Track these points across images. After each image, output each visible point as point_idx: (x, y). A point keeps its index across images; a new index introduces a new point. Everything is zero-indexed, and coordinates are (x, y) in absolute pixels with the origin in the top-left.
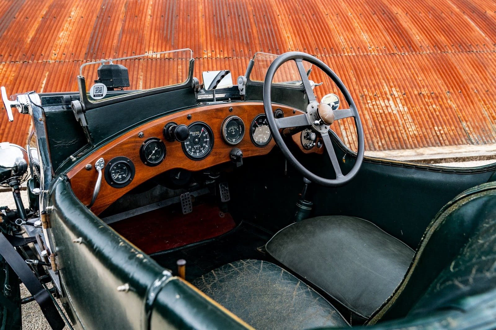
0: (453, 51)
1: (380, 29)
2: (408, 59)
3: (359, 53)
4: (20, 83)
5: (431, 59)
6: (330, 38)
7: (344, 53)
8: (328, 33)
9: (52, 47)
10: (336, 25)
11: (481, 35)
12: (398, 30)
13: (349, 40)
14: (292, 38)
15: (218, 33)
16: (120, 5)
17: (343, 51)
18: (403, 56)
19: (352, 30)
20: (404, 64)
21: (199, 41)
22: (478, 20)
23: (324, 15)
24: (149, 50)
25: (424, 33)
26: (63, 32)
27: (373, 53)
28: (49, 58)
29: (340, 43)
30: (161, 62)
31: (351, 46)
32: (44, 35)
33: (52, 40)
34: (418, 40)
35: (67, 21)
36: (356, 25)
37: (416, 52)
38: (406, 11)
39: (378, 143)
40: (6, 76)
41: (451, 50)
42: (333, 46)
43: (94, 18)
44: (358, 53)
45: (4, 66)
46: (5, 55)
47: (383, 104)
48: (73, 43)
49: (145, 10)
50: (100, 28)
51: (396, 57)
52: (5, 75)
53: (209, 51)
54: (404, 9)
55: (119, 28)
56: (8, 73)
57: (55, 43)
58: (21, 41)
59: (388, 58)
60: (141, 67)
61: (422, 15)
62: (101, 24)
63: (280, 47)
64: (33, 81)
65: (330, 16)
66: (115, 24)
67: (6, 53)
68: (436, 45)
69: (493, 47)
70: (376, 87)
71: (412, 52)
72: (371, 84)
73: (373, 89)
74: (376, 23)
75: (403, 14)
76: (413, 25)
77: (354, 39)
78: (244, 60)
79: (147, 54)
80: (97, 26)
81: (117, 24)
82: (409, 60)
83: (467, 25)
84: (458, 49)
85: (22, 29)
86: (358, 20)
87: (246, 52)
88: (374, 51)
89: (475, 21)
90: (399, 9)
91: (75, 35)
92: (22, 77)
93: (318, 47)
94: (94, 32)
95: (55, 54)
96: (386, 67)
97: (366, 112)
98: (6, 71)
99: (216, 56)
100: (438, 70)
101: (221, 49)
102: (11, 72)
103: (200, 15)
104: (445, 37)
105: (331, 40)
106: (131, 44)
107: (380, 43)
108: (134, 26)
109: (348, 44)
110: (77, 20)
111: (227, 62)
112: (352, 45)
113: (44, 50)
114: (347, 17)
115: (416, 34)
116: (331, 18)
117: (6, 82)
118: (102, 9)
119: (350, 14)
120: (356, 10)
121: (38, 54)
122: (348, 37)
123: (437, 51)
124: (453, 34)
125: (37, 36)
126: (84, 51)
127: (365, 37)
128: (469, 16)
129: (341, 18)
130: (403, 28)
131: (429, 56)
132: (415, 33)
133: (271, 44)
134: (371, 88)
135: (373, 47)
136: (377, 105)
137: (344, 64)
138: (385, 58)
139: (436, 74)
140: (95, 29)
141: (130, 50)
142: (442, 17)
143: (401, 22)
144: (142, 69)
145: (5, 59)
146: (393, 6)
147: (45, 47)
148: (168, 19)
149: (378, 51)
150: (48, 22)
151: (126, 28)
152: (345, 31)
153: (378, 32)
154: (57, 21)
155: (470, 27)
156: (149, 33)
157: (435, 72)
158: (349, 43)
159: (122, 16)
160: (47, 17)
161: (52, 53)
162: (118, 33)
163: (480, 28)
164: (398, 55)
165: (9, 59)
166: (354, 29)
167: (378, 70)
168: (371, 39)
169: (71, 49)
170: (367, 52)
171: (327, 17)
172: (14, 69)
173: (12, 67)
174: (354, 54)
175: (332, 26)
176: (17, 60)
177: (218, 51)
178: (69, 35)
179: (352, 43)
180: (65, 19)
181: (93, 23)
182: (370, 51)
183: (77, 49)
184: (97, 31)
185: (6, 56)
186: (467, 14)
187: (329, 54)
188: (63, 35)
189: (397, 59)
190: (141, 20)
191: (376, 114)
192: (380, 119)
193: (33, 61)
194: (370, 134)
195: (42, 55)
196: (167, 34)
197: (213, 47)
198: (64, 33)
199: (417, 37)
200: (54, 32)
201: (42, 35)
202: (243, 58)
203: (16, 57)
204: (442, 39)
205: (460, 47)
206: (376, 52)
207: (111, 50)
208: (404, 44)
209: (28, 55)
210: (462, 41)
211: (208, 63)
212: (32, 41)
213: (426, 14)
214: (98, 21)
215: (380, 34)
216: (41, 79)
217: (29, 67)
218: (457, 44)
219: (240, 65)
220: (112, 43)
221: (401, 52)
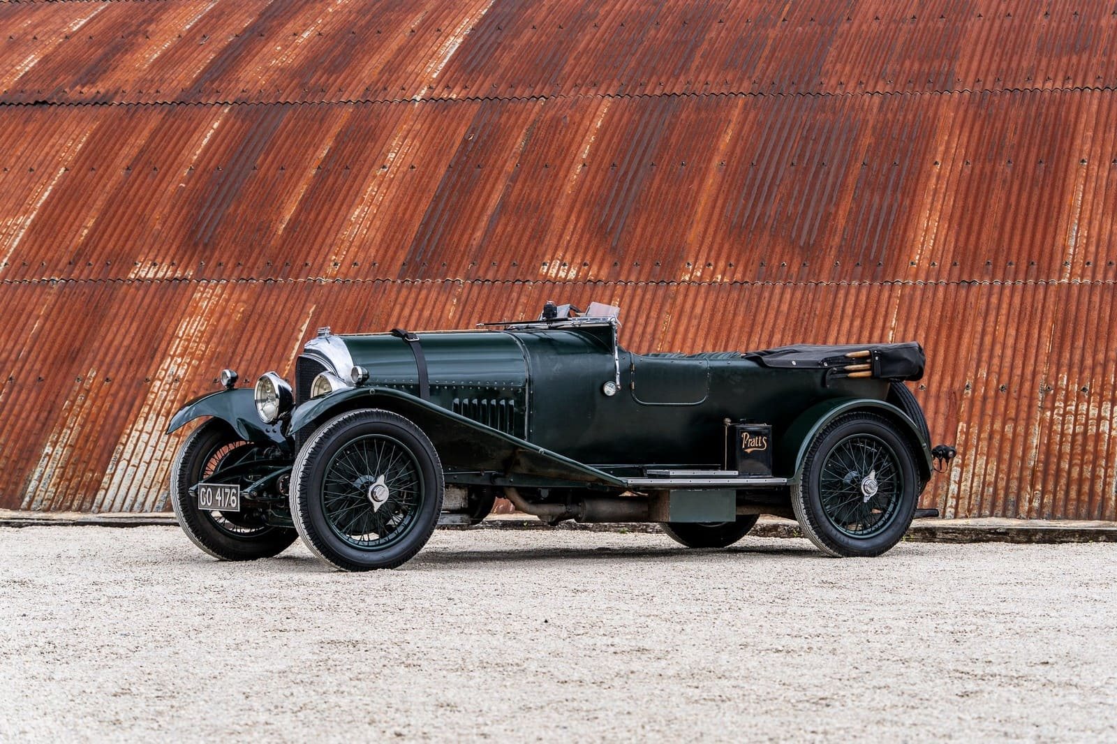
3: (1105, 278)
4: (254, 328)
7: (1060, 279)
9: (331, 246)
10: (1090, 194)
14: (937, 233)
15: (742, 215)
16: (515, 133)
17: (1061, 271)
21: (683, 235)
23: (1074, 163)
24: (551, 261)
26: (361, 207)
28: (321, 273)
29: (1065, 248)
30: (573, 289)
31: (1091, 259)
32: (318, 215)
33: (335, 228)
35: (375, 177)
39: (1030, 501)
40: (227, 311)
42: (1040, 256)
43: (442, 170)
44: (1099, 278)
45: (224, 288)
46: (227, 264)
47: (1093, 412)
48: (379, 236)
49: (573, 148)
50: (449, 199)
52: (224, 309)
53: (701, 262)
55: (496, 199)
56: (232, 304)
57: (339, 235)
58: (265, 229)
60: (523, 300)
62: (454, 186)
63: (888, 259)
64: (281, 324)
65: (1088, 166)
66: (488, 187)
67: (230, 257)
70: (1099, 369)
72: (1089, 362)
73: (1087, 373)
78: (777, 291)
79: (546, 267)
80: (443, 190)
81: (493, 187)
85: (270, 199)
87: (795, 269)
91: (388, 218)
92: (260, 315)
93: (996, 259)
94: (434, 210)
95: (336, 264)
97: (1036, 429)
98: (227, 301)
99: (712, 277)
101: (732, 262)
102: (237, 302)
103: (716, 161)
106: (514, 242)
108: (534, 195)
109: (1087, 253)
110: (400, 175)
111: (735, 294)
112: (1097, 254)
113: (313, 252)
116: (1088, 172)
117: (227, 325)
118: (465, 142)
121: (299, 262)
125: (302, 218)
126: (402, 257)
133: (869, 248)
134: (1081, 373)
136: (1076, 416)
137: (1043, 307)
140: (437, 199)
141: (508, 256)
144: (526, 305)
145: (227, 273)
147: (316, 246)
148: (626, 173)
150: (331, 180)
151: (513, 198)
154: (351, 179)
156: (564, 215)
158: (1092, 249)
159: (510, 167)
160: (330, 166)
161: (330, 260)
162: (489, 212)
165: (236, 274)
169: (372, 252)
172: (244, 297)
173: (242, 293)
176: (253, 276)
177: (721, 264)
178: (375, 215)
180: (371, 173)
181: (435, 186)
183: (386, 252)
184: (441, 206)
185: (230, 265)
187: (1015, 280)
188: (359, 216)
190: (556, 175)
191: (1063, 434)
192: (1067, 448)
193: (286, 279)
194: (1020, 480)
195: (307, 264)
196: (609, 216)
197: (713, 253)
198: (363, 210)
200: (340, 209)
201: (312, 216)
202: (780, 284)
203: (252, 269)
207: (463, 256)
209: (279, 263)
211: (686, 296)
212: (291, 227)
214: (449, 178)
216: (298, 320)
217: (275, 292)
219: (764, 303)
220: (470, 238)
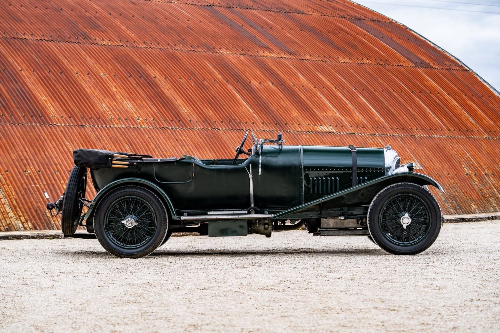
0: (224, 128)
1: (142, 98)
2: (180, 134)
3: (129, 125)
5: (203, 136)
6: (92, 105)
7: (114, 125)
8: (88, 99)
10: (93, 89)
11: (249, 110)
12: (161, 99)
13: (113, 109)
14: (50, 103)
17: (111, 122)
18: (174, 131)
19: (112, 97)
20: (177, 140)
22: (244, 92)
23: (74, 74)
25: (191, 105)
27: (143, 126)
29: (104, 112)
31: (118, 117)
34: (186, 113)
36: (115, 90)
37: (187, 127)
38: (165, 75)
41: (222, 127)
42: (99, 115)
44: (127, 125)
51: (167, 131)
54: (161, 72)
59: (160, 132)
61: (183, 81)
63: (42, 113)
65: (80, 76)
68: (206, 120)
69: (262, 125)
71: (183, 127)
74: (136, 89)
75: (163, 78)
76: (176, 94)
77: (118, 108)
82: (182, 136)
83: (234, 98)
84: (228, 126)
86: (114, 84)
88: (143, 123)
89: (240, 93)
90: (156, 71)
93: (83, 115)
96: (160, 142)
100: (212, 148)
104: (212, 111)
105: (94, 107)
107: (147, 114)
109: (114, 114)
112: (118, 115)
114: (100, 77)
115: (182, 106)
116: (82, 78)
119: (102, 74)
120: (107, 68)
122: (110, 104)
123: (208, 127)
124: (220, 108)
127: (129, 106)
128: (233, 85)
129: (95, 79)
130: (167, 97)
131: (201, 133)
132: (181, 104)
135: (141, 119)
138: (157, 133)
139: (211, 152)
142: (204, 86)
143: (163, 89)
146: (148, 66)
149: (147, 123)
152: (105, 97)
153: (141, 101)
155: (237, 101)
157: (209, 150)
158: (114, 112)
163: (247, 102)
164: (169, 129)
166: (114, 94)
167: (152, 145)
168: (136, 109)
170: (137, 124)
171: (78, 77)
174: (124, 126)
175: (88, 91)
179: (118, 112)
182: (140, 123)
186: (230, 83)
187: (98, 125)
189: (169, 133)
199: (185, 110)
202: (8, 124)
204: (210, 113)
205: (229, 123)
206: (146, 125)
208: (172, 118)
210: (231, 117)
213: (187, 81)
215: (144, 103)
218: (227, 121)
221: (171, 126)
